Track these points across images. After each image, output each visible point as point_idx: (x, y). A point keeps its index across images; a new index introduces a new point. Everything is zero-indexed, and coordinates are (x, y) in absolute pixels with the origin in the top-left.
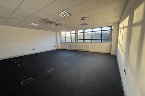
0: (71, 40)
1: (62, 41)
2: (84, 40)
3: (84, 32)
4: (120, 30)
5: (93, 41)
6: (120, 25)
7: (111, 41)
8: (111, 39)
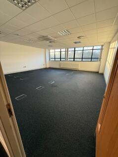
0: (61, 58)
1: (51, 59)
2: (74, 58)
3: (75, 51)
4: (110, 50)
5: (83, 60)
6: (111, 45)
7: (100, 60)
8: (100, 58)
